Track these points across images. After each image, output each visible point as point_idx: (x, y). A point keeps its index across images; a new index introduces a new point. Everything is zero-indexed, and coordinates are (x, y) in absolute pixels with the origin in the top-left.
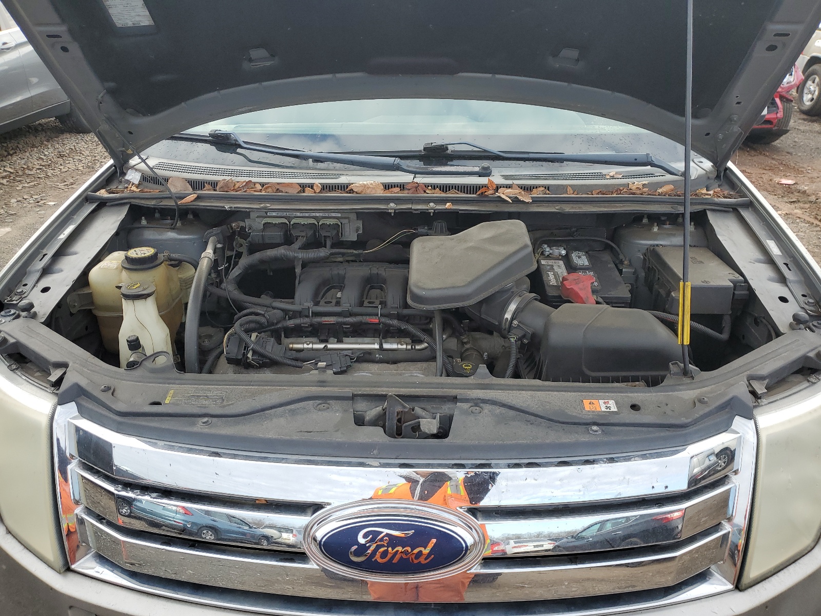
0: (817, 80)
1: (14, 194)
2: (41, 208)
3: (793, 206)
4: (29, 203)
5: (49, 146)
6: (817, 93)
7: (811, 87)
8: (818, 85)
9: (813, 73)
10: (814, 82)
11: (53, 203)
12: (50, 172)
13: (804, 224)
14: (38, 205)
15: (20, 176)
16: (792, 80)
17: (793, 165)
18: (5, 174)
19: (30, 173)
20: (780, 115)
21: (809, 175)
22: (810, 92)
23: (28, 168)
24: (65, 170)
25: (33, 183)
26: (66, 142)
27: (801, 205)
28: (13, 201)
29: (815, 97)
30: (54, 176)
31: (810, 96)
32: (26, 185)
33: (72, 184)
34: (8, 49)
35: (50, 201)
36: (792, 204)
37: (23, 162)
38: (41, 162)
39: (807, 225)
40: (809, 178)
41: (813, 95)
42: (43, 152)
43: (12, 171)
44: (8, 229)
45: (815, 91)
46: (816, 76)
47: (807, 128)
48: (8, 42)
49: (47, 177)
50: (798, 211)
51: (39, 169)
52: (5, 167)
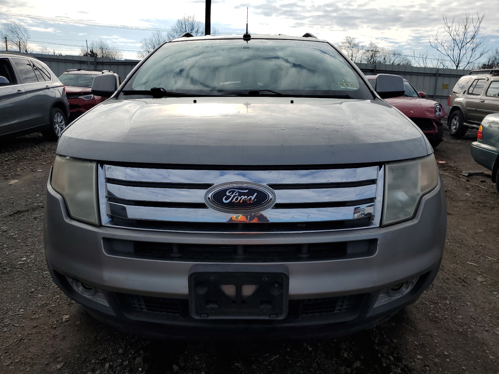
0: (457, 118)
1: (18, 166)
2: (34, 173)
3: (444, 172)
4: (27, 170)
5: (37, 147)
6: (458, 125)
7: (455, 122)
8: (458, 121)
9: (455, 115)
10: (456, 120)
11: (41, 170)
12: (38, 158)
13: (449, 178)
14: (32, 171)
15: (21, 159)
16: (441, 114)
17: (445, 156)
18: (13, 158)
19: (27, 158)
20: (437, 131)
21: (454, 160)
22: (455, 125)
23: (25, 156)
24: (46, 157)
25: (29, 162)
26: (45, 145)
27: (449, 171)
28: (18, 169)
29: (457, 127)
30: (40, 159)
31: (454, 127)
32: (25, 163)
33: (50, 163)
34: (21, 93)
35: (39, 170)
36: (444, 171)
37: (22, 153)
38: (32, 153)
39: (451, 179)
40: (453, 161)
41: (456, 126)
42: (33, 149)
43: (16, 157)
44: (16, 181)
45: (457, 124)
46: (457, 116)
47: (454, 142)
48: (21, 90)
49: (37, 160)
50: (447, 174)
51: (31, 156)
52: (12, 155)
